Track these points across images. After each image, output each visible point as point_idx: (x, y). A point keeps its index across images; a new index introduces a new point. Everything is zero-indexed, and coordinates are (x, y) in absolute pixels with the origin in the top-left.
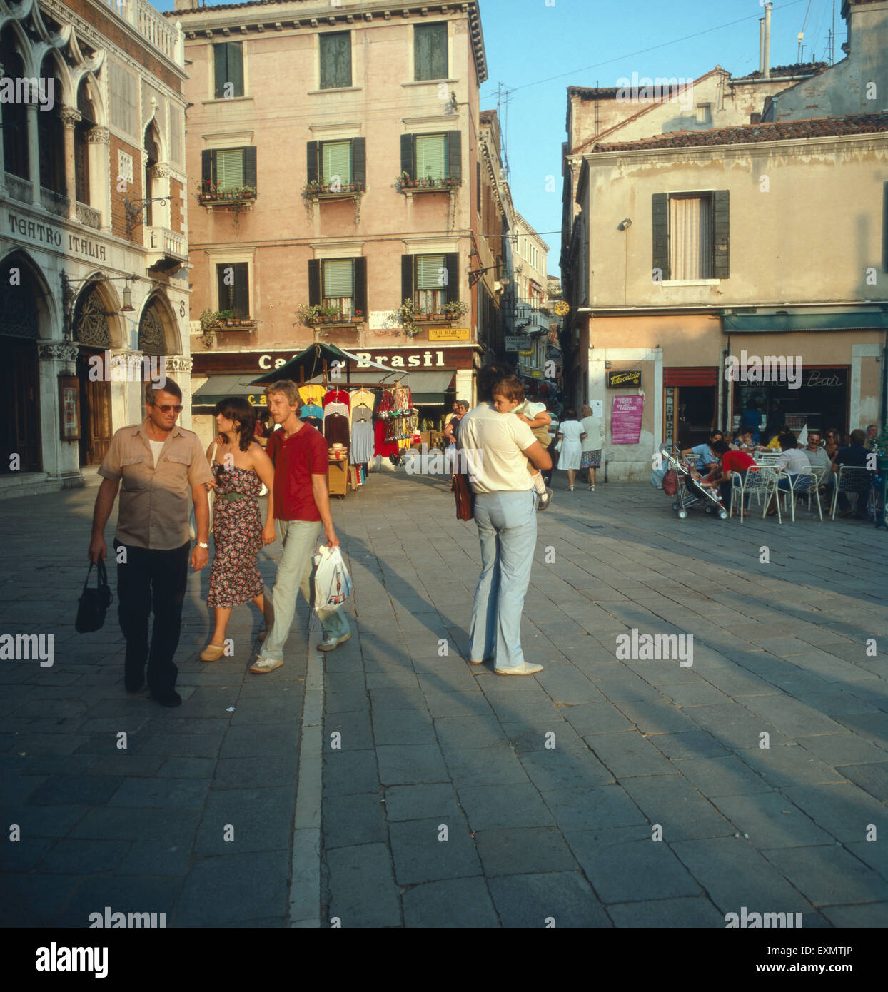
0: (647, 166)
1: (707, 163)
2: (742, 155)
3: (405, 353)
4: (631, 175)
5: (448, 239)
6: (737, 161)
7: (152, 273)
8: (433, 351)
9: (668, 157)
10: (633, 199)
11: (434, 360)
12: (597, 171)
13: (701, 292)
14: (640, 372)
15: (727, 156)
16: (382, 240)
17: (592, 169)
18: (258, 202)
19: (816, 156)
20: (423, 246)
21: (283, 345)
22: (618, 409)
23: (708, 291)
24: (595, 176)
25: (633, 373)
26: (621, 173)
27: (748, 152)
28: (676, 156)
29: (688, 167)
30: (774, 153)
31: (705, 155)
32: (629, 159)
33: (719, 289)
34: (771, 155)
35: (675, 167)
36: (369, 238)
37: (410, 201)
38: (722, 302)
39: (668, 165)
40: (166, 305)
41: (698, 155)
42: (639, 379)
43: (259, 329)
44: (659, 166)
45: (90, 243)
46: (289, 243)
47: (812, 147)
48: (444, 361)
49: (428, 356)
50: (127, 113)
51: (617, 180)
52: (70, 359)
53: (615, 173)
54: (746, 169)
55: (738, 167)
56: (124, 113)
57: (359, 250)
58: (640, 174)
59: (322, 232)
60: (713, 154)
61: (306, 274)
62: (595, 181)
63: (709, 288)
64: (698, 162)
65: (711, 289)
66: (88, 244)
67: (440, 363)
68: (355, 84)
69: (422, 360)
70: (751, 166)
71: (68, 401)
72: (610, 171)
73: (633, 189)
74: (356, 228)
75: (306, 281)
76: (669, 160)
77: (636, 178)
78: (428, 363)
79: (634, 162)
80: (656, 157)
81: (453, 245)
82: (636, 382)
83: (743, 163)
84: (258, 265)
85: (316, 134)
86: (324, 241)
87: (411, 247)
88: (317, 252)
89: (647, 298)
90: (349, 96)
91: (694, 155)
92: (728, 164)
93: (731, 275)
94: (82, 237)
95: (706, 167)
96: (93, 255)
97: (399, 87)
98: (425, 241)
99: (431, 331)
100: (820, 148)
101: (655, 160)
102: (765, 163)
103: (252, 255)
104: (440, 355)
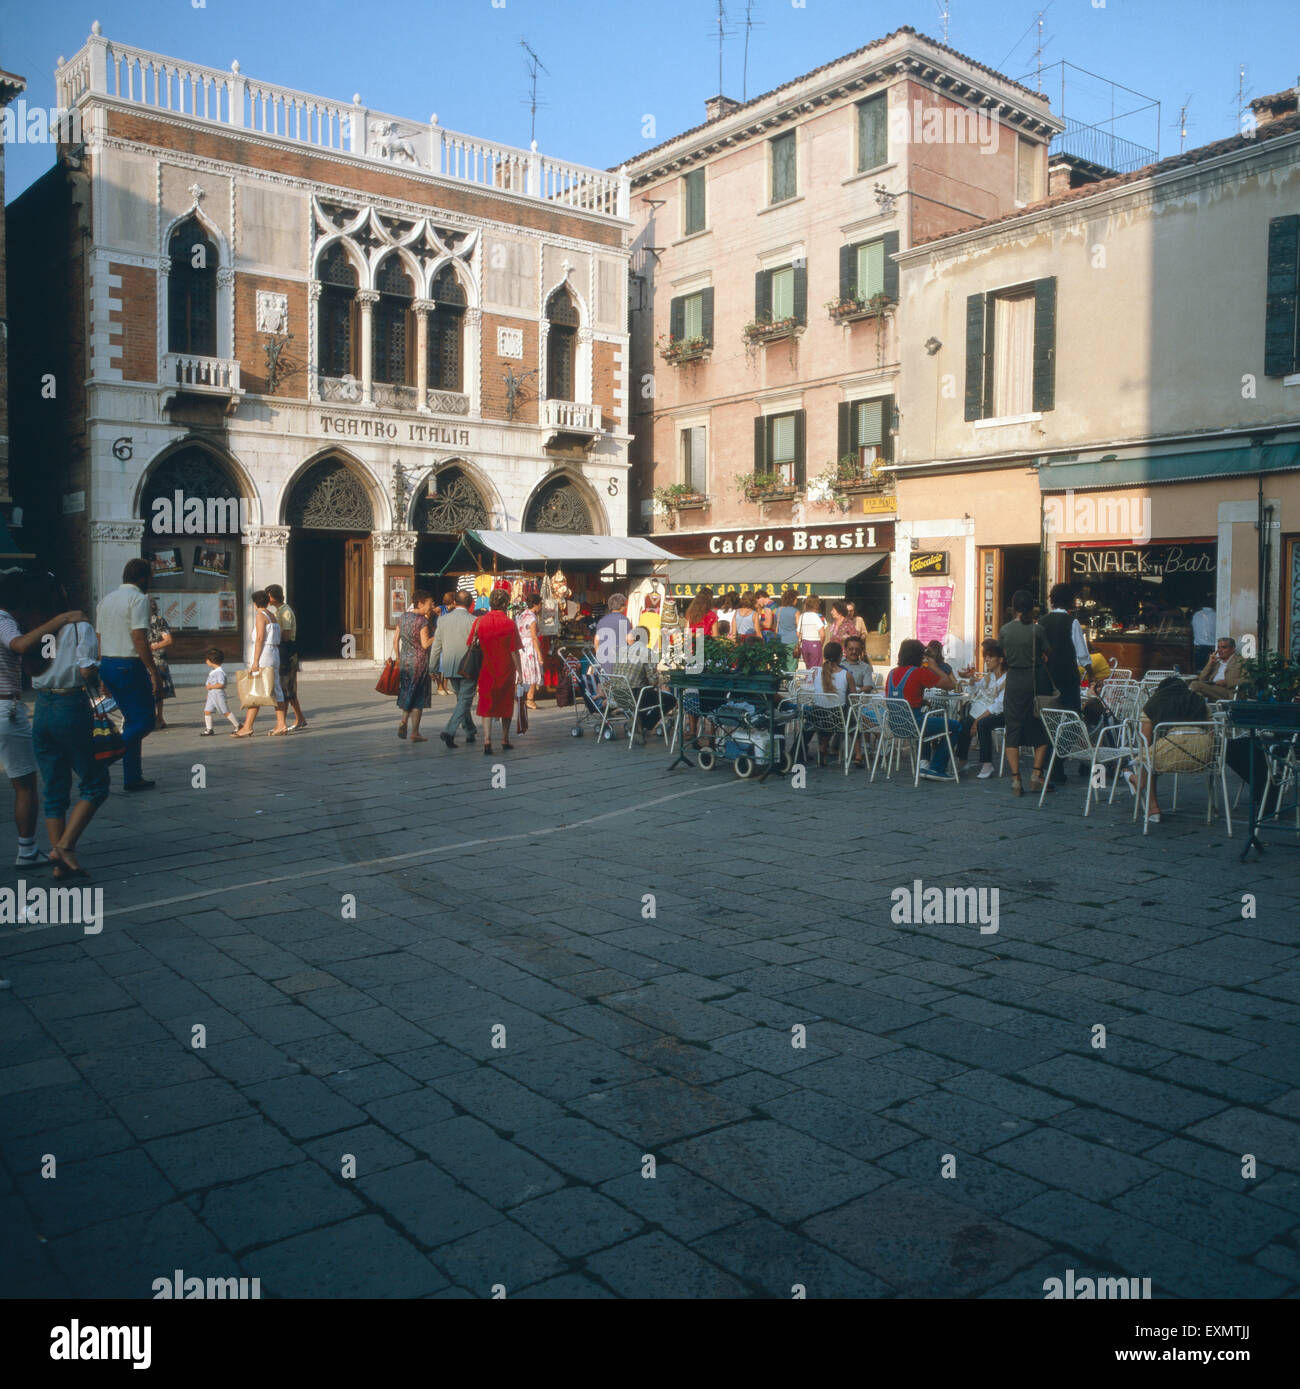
0: (964, 258)
1: (1033, 239)
2: (1074, 219)
3: (838, 530)
4: (946, 273)
5: (882, 378)
6: (1068, 229)
7: (553, 451)
8: (865, 526)
9: (985, 240)
10: (946, 308)
11: (865, 539)
12: (910, 276)
13: (1020, 432)
14: (944, 554)
15: (1056, 226)
16: (821, 386)
17: (902, 274)
18: (714, 353)
19: (1173, 202)
20: (859, 390)
21: (733, 524)
22: (926, 606)
23: (1026, 431)
24: (907, 282)
25: (935, 554)
26: (935, 273)
27: (1080, 214)
28: (993, 237)
29: (1009, 250)
30: (1114, 209)
31: (1028, 228)
32: (942, 252)
33: (1042, 427)
34: (1111, 212)
35: (996, 253)
36: (809, 385)
37: (849, 331)
38: (1045, 446)
39: (987, 251)
40: (583, 485)
41: (1019, 230)
42: (942, 562)
43: (714, 505)
44: (976, 255)
45: (444, 430)
46: (740, 398)
47: (1164, 188)
48: (876, 539)
49: (859, 535)
50: (516, 286)
51: (931, 283)
52: (404, 548)
53: (929, 275)
54: (1080, 239)
55: (1070, 239)
56: (511, 286)
57: (800, 400)
58: (956, 271)
59: (768, 383)
60: (1037, 225)
61: (753, 435)
62: (906, 289)
63: (1029, 426)
64: (1022, 242)
65: (1033, 427)
66: (440, 432)
67: (872, 543)
68: (800, 193)
69: (854, 539)
70: (1086, 234)
71: (397, 590)
72: (923, 273)
73: (947, 293)
74: (797, 374)
75: (753, 444)
76: (987, 245)
77: (951, 278)
78: (859, 544)
79: (949, 255)
80: (972, 243)
81: (890, 384)
82: (938, 567)
83: (1075, 231)
84: (714, 428)
85: (765, 261)
86: (770, 392)
87: (848, 392)
88: (763, 407)
89: (959, 447)
90: (794, 208)
91: (1014, 232)
92: (1057, 237)
93: (1058, 404)
94: (428, 426)
95: (1032, 246)
96: (449, 441)
97: (839, 186)
98: (859, 383)
99: (865, 501)
100: (1175, 188)
101: (970, 247)
102: (1104, 224)
103: (708, 416)
104: (871, 531)
